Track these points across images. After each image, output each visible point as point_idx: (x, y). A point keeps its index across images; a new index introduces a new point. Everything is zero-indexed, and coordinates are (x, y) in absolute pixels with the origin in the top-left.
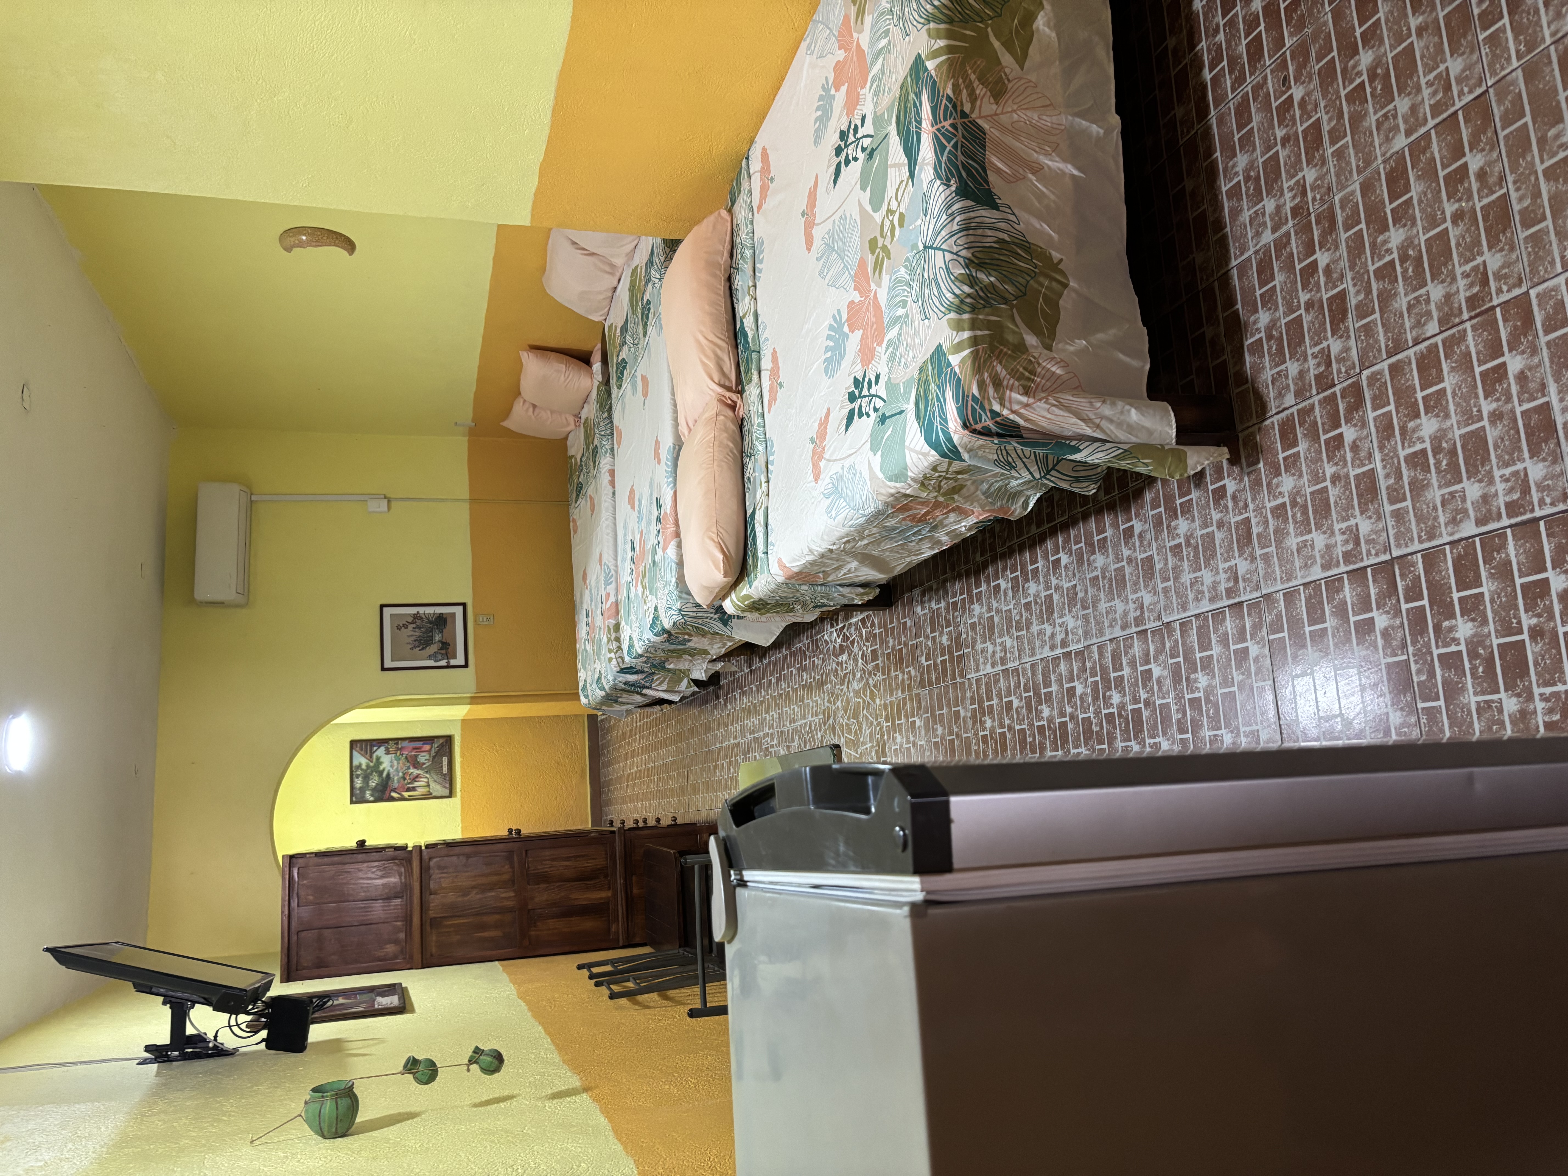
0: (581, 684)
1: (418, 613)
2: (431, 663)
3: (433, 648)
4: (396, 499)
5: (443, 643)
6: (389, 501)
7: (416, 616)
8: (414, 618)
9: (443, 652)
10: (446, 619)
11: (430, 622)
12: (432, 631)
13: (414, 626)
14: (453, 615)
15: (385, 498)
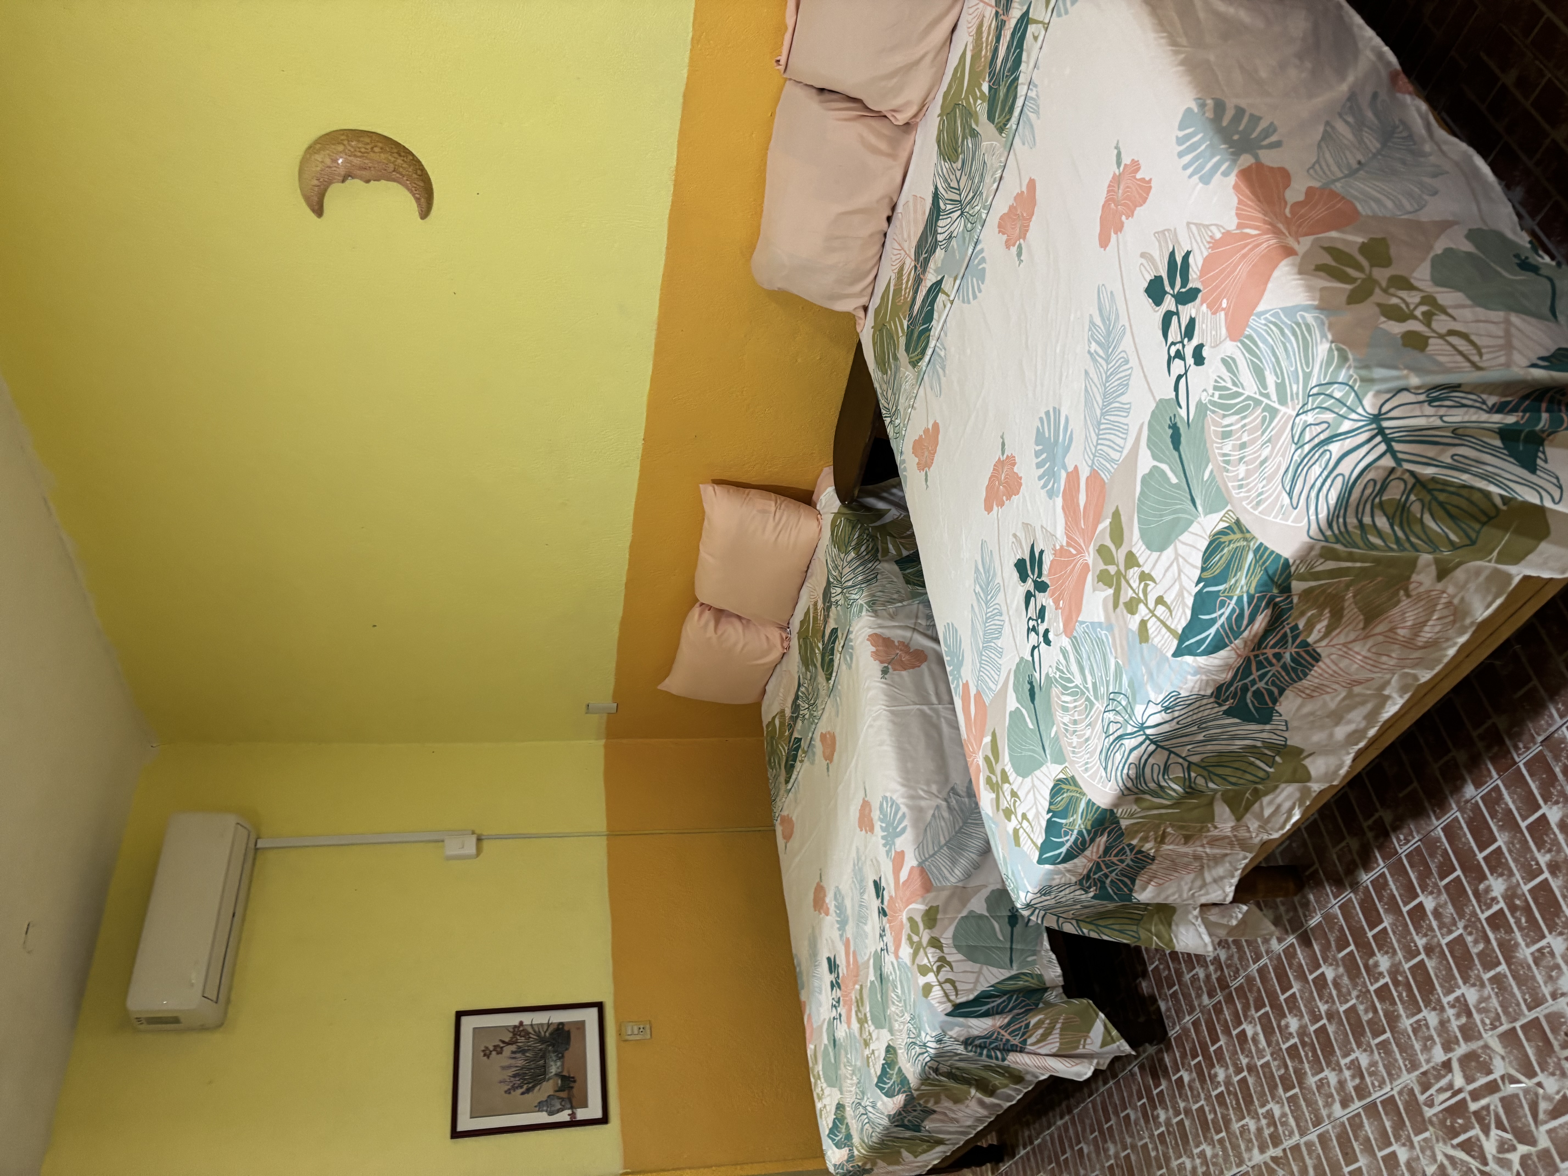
0: (825, 1123)
1: (521, 1023)
2: (543, 1117)
3: (547, 1088)
4: (491, 838)
5: (564, 1078)
6: (479, 840)
7: (518, 1031)
8: (515, 1034)
9: (563, 1094)
10: (569, 1032)
11: (542, 1040)
12: (543, 1057)
13: (513, 1048)
14: (581, 1026)
15: (473, 833)
